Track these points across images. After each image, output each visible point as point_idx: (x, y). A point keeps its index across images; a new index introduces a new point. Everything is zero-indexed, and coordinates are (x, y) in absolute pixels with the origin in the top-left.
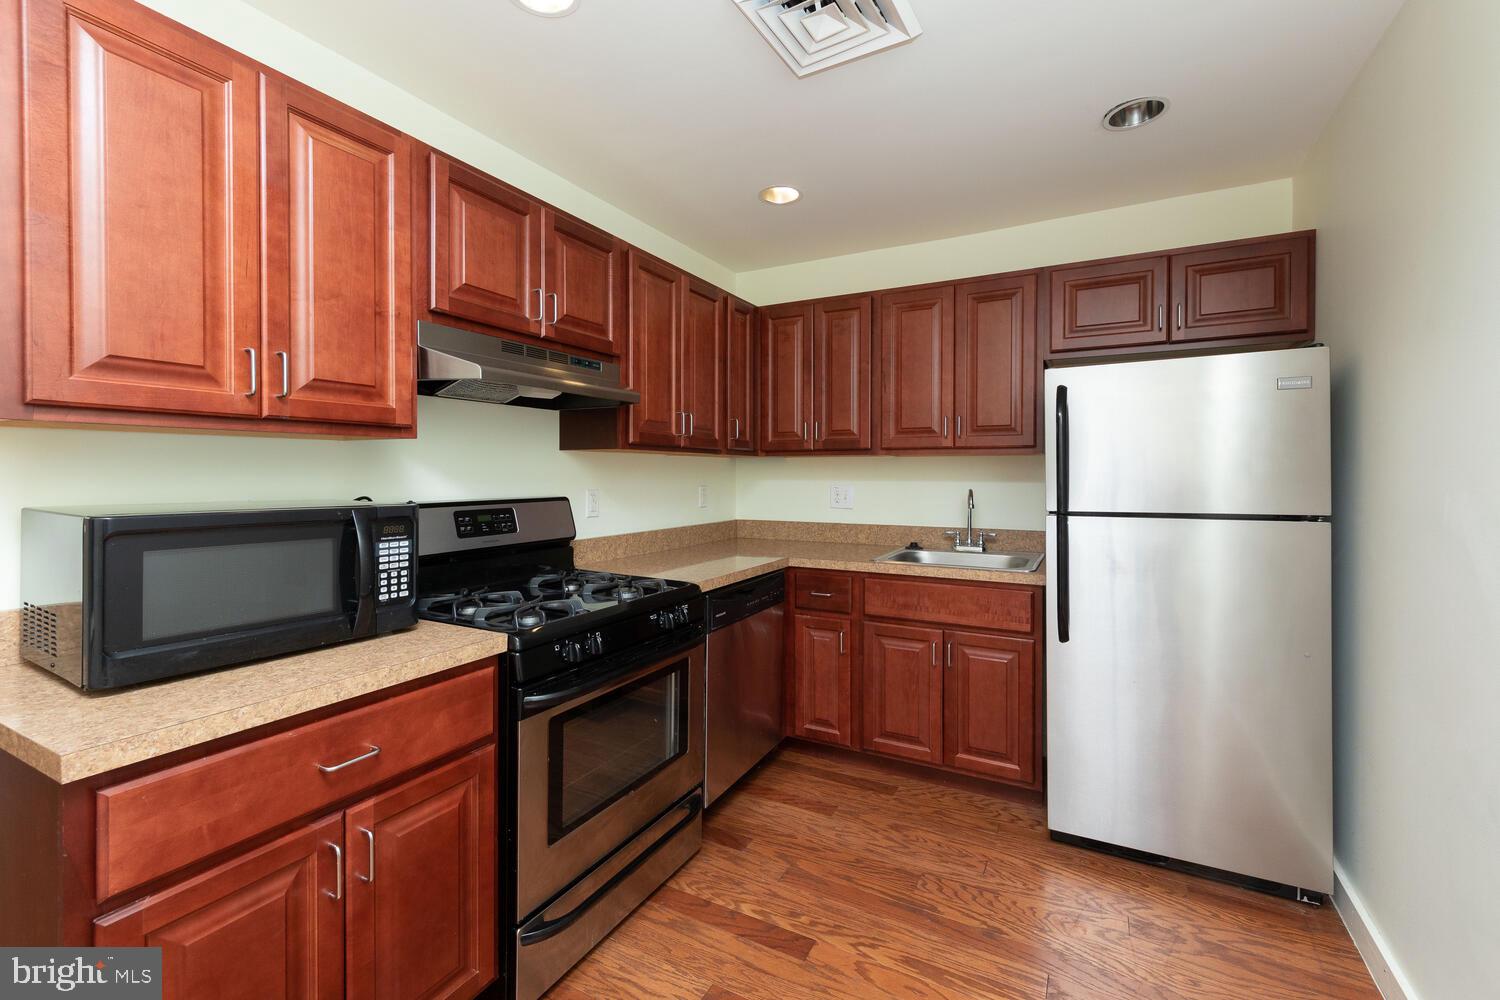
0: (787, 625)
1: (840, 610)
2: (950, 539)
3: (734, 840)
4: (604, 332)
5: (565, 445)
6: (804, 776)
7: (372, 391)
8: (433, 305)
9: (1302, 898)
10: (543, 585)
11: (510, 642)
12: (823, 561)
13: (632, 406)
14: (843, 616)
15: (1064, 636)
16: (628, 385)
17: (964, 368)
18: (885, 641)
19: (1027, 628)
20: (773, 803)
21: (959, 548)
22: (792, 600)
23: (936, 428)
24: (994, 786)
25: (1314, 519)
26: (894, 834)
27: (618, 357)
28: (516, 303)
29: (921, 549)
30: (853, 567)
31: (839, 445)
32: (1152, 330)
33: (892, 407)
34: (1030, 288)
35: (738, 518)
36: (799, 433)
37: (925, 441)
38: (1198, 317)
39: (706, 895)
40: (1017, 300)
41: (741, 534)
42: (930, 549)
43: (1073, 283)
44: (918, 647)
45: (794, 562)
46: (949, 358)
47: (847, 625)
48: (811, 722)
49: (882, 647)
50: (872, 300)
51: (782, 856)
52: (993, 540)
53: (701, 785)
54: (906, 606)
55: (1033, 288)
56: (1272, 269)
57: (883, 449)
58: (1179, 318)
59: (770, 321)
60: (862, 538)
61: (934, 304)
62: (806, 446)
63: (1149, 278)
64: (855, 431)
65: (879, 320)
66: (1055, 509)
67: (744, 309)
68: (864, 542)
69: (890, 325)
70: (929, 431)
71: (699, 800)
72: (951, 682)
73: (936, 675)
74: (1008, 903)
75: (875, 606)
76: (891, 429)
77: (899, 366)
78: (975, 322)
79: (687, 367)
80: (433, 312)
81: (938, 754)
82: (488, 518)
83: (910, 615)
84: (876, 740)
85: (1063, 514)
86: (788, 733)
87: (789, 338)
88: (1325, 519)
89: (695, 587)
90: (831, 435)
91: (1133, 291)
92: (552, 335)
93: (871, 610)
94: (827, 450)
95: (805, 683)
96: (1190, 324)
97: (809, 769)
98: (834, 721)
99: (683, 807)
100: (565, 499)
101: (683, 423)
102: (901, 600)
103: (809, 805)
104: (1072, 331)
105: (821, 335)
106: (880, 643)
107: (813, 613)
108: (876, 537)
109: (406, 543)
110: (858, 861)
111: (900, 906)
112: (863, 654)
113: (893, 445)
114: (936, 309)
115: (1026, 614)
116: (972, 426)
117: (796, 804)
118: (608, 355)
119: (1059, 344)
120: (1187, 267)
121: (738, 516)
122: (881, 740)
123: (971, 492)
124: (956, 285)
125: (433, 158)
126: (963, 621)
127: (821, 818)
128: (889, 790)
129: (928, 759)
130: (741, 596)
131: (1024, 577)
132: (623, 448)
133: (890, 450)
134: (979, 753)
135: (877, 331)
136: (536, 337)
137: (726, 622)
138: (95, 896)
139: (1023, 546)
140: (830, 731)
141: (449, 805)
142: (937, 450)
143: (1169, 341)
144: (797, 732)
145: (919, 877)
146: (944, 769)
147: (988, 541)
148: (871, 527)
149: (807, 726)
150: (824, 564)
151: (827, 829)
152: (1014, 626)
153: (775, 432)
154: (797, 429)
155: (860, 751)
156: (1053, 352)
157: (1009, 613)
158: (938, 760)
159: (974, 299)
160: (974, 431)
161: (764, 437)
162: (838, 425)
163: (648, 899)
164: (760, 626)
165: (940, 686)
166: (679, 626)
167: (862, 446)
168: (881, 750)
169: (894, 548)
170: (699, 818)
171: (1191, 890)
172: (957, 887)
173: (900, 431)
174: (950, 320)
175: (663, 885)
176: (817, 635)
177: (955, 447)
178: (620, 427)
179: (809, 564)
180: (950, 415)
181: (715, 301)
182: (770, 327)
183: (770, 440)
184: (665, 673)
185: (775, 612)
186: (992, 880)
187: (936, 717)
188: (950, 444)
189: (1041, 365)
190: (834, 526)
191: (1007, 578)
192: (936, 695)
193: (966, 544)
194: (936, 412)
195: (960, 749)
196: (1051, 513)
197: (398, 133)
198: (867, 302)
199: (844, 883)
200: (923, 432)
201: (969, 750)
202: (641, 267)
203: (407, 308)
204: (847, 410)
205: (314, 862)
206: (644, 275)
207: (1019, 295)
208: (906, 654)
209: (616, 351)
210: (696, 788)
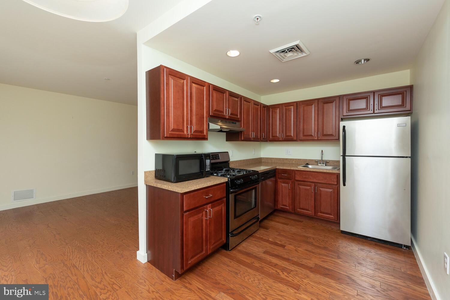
0: (276, 182)
1: (289, 179)
2: (317, 162)
3: (266, 228)
4: (237, 116)
5: (227, 140)
6: (280, 218)
7: (202, 132)
8: (211, 114)
9: (404, 248)
10: (226, 170)
11: (228, 180)
12: (285, 167)
13: (242, 132)
14: (290, 180)
15: (344, 185)
16: (241, 127)
17: (320, 120)
18: (300, 186)
19: (336, 183)
20: (273, 222)
21: (319, 165)
22: (277, 176)
23: (313, 135)
24: (327, 221)
25: (407, 157)
26: (303, 230)
27: (240, 121)
28: (223, 112)
29: (309, 165)
30: (292, 168)
31: (288, 139)
32: (369, 110)
33: (302, 130)
34: (337, 100)
35: (262, 157)
36: (278, 136)
37: (310, 138)
38: (382, 107)
39: (261, 237)
40: (334, 103)
41: (263, 161)
42: (311, 165)
43: (349, 99)
44: (309, 188)
45: (277, 167)
46: (317, 117)
47: (291, 182)
48: (282, 205)
49: (300, 188)
50: (297, 103)
51: (277, 232)
52: (328, 162)
53: (259, 215)
54: (305, 178)
55: (338, 100)
56: (401, 95)
57: (299, 140)
58: (376, 107)
59: (271, 109)
60: (294, 162)
61: (313, 104)
62: (280, 139)
63: (369, 97)
64: (292, 135)
65: (299, 108)
66: (342, 155)
67: (265, 106)
68: (294, 163)
69: (301, 110)
70: (311, 136)
71: (258, 218)
72: (317, 196)
73: (313, 194)
74: (330, 243)
75: (298, 178)
76: (301, 135)
77: (304, 120)
78: (323, 109)
79: (253, 122)
80: (210, 116)
81: (313, 213)
82: (215, 156)
83: (306, 180)
84: (298, 210)
85: (344, 156)
86: (276, 208)
87: (276, 113)
88: (409, 157)
89: (258, 172)
90: (286, 137)
91: (364, 100)
92: (229, 118)
93: (296, 179)
94: (285, 140)
95: (280, 196)
96: (379, 109)
97: (281, 217)
98: (287, 205)
99: (255, 219)
100: (228, 152)
101: (253, 135)
102: (304, 176)
103: (282, 223)
104: (348, 111)
105: (284, 112)
106: (299, 187)
107: (282, 179)
108: (298, 162)
109: (209, 160)
110: (294, 234)
111: (304, 242)
112: (295, 189)
113: (302, 139)
114: (313, 106)
115: (335, 180)
116: (322, 134)
117: (279, 223)
118: (238, 121)
119: (345, 114)
120: (379, 95)
121: (262, 156)
122: (299, 210)
123: (322, 150)
124: (318, 100)
125: (211, 85)
126: (320, 182)
127: (285, 226)
128: (301, 222)
129: (311, 214)
130: (267, 175)
131: (335, 171)
132: (241, 141)
133: (301, 140)
134: (324, 213)
135: (298, 110)
136: (226, 118)
137: (264, 180)
138: (183, 210)
139: (336, 164)
140: (287, 208)
141: (219, 208)
142: (313, 140)
143: (374, 113)
144: (278, 208)
145: (309, 237)
146: (315, 217)
147: (327, 163)
148: (296, 159)
149: (281, 206)
150: (285, 168)
151: (287, 228)
152: (333, 183)
153: (272, 136)
154: (278, 135)
155: (294, 212)
156: (343, 116)
157: (331, 180)
158: (314, 215)
159: (323, 103)
160: (323, 136)
161: (269, 137)
162: (288, 134)
163: (249, 236)
164: (269, 182)
165: (314, 197)
166: (256, 179)
167: (294, 139)
168: (299, 212)
169: (302, 164)
170: (258, 222)
171: (376, 245)
172: (318, 240)
173: (304, 136)
174: (317, 108)
175: (252, 234)
176: (283, 184)
177: (318, 140)
178: (240, 137)
179: (281, 168)
180: (317, 132)
181: (258, 106)
182: (271, 110)
183: (271, 138)
184: (252, 189)
185: (273, 179)
186: (326, 239)
187: (313, 204)
188: (317, 139)
189: (340, 119)
190: (287, 159)
191: (331, 171)
192: (313, 199)
193: (321, 164)
194: (313, 131)
195: (319, 212)
196: (342, 156)
197: (205, 82)
198: (295, 104)
199: (292, 237)
200: (309, 136)
201: (321, 212)
202: (244, 101)
203: (207, 115)
204: (291, 130)
205: (204, 212)
206: (245, 102)
207: (335, 102)
208: (306, 189)
209: (240, 120)
210: (258, 216)
